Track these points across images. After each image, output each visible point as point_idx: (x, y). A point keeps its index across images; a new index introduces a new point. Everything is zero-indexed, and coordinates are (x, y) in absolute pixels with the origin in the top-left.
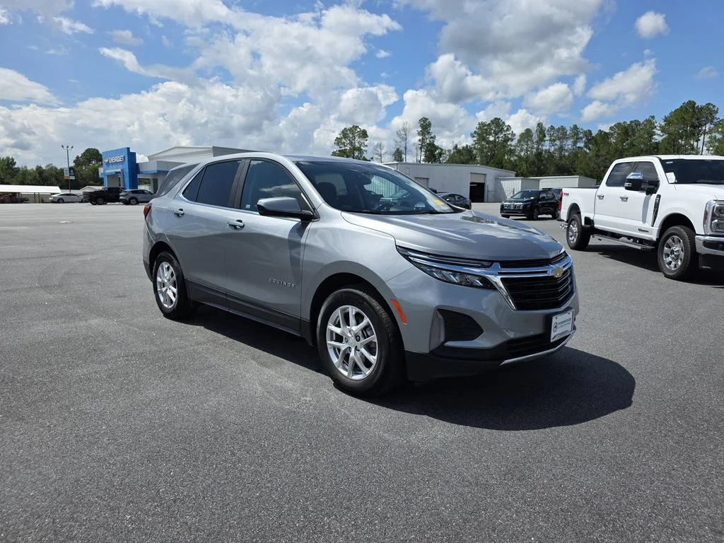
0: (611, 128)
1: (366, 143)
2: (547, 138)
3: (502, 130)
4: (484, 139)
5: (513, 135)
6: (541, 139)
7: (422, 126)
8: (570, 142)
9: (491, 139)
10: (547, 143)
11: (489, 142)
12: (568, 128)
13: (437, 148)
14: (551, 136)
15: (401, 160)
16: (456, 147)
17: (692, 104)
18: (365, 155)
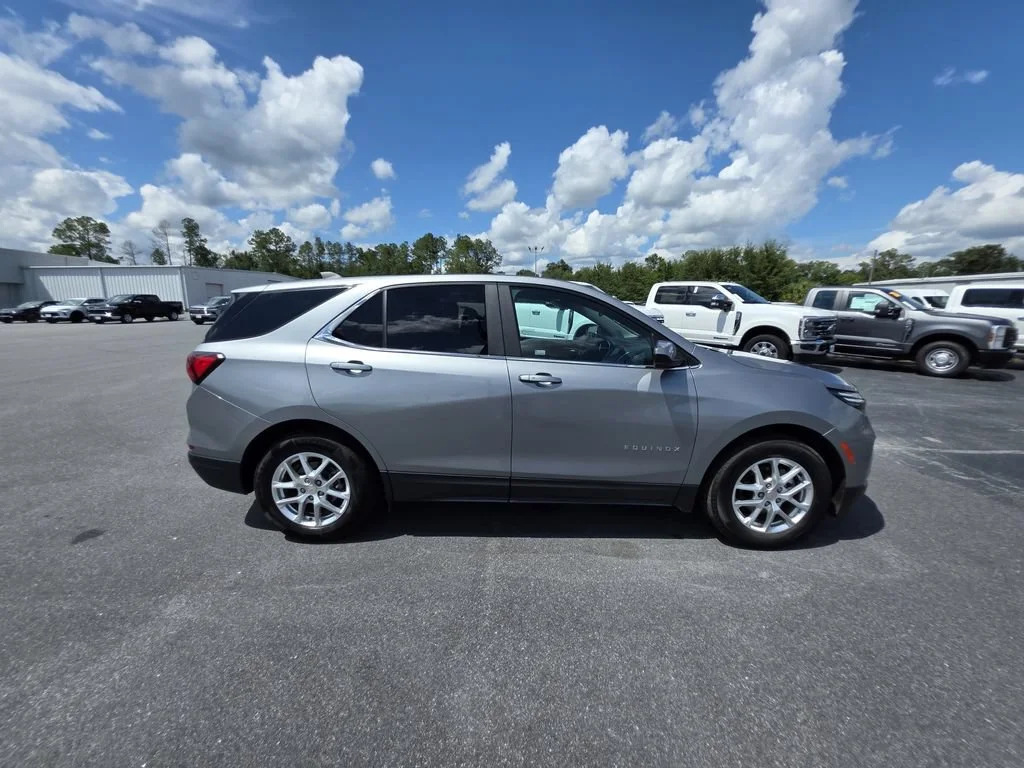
0: (376, 248)
1: (107, 239)
2: (326, 252)
3: (281, 240)
4: (264, 247)
5: (294, 246)
6: (321, 251)
7: (186, 227)
8: (346, 256)
9: (272, 247)
10: (326, 256)
11: (269, 251)
12: (343, 245)
13: (209, 252)
14: (329, 250)
15: (164, 262)
16: (233, 252)
17: (430, 235)
18: (108, 253)
